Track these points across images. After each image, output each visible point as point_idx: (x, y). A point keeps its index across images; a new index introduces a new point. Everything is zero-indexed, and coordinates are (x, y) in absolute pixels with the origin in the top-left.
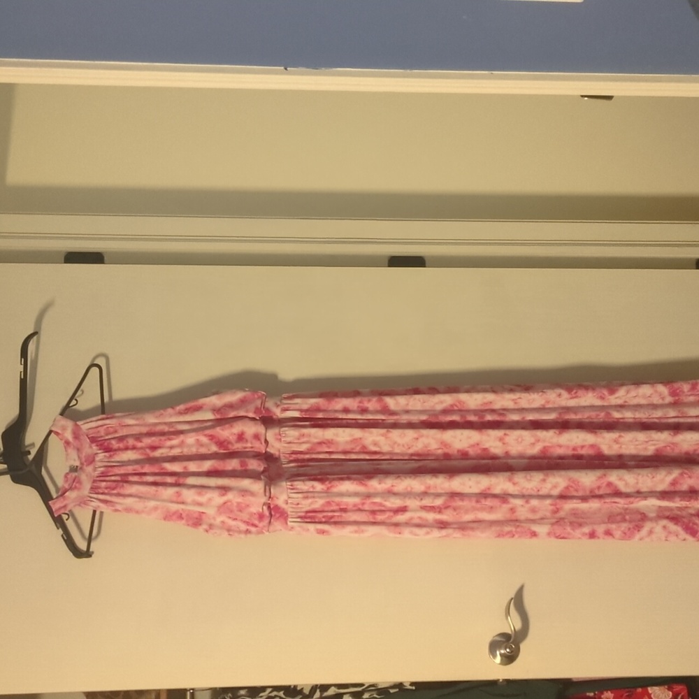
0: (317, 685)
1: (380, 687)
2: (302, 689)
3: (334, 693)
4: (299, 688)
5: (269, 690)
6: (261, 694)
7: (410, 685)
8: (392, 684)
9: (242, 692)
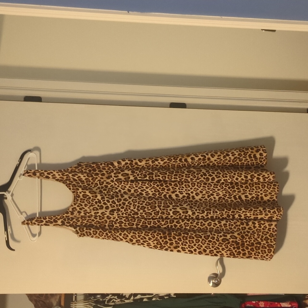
0: (132, 294)
1: (160, 295)
2: (125, 295)
3: (139, 298)
4: (124, 295)
5: (110, 295)
6: (107, 297)
7: (174, 295)
8: (165, 294)
9: (98, 296)
